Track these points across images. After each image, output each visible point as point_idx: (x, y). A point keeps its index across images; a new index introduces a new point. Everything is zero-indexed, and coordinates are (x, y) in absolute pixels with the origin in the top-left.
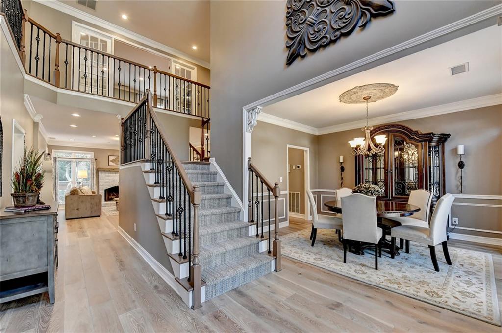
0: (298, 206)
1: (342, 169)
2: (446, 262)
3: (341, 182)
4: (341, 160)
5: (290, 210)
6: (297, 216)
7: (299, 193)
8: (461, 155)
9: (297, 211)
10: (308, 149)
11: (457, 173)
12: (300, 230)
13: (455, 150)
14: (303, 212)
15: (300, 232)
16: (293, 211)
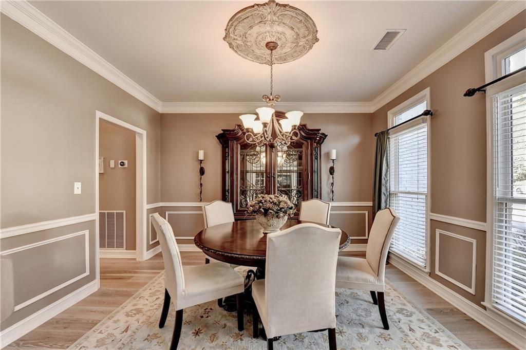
0: (120, 236)
1: (202, 171)
2: (372, 301)
3: (200, 190)
4: (201, 157)
5: (102, 245)
6: (118, 254)
7: (124, 212)
8: (333, 160)
9: (120, 246)
10: (144, 133)
11: (328, 179)
12: (128, 295)
13: (328, 155)
14: (132, 245)
15: (129, 305)
16: (110, 246)
